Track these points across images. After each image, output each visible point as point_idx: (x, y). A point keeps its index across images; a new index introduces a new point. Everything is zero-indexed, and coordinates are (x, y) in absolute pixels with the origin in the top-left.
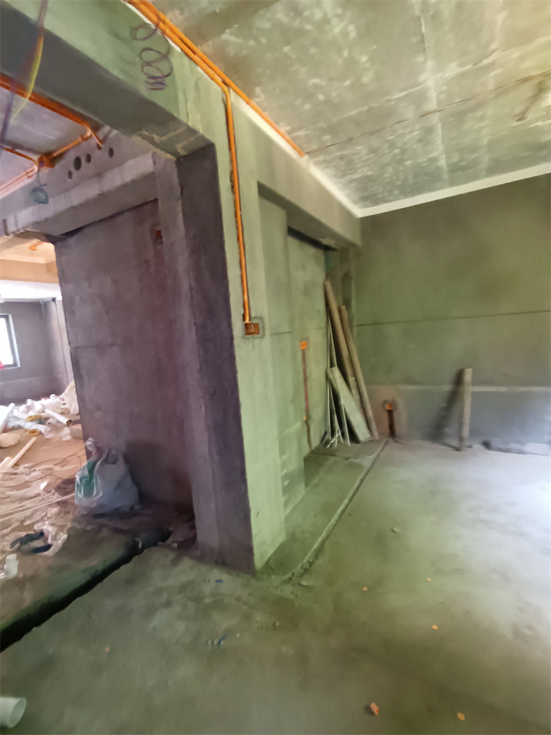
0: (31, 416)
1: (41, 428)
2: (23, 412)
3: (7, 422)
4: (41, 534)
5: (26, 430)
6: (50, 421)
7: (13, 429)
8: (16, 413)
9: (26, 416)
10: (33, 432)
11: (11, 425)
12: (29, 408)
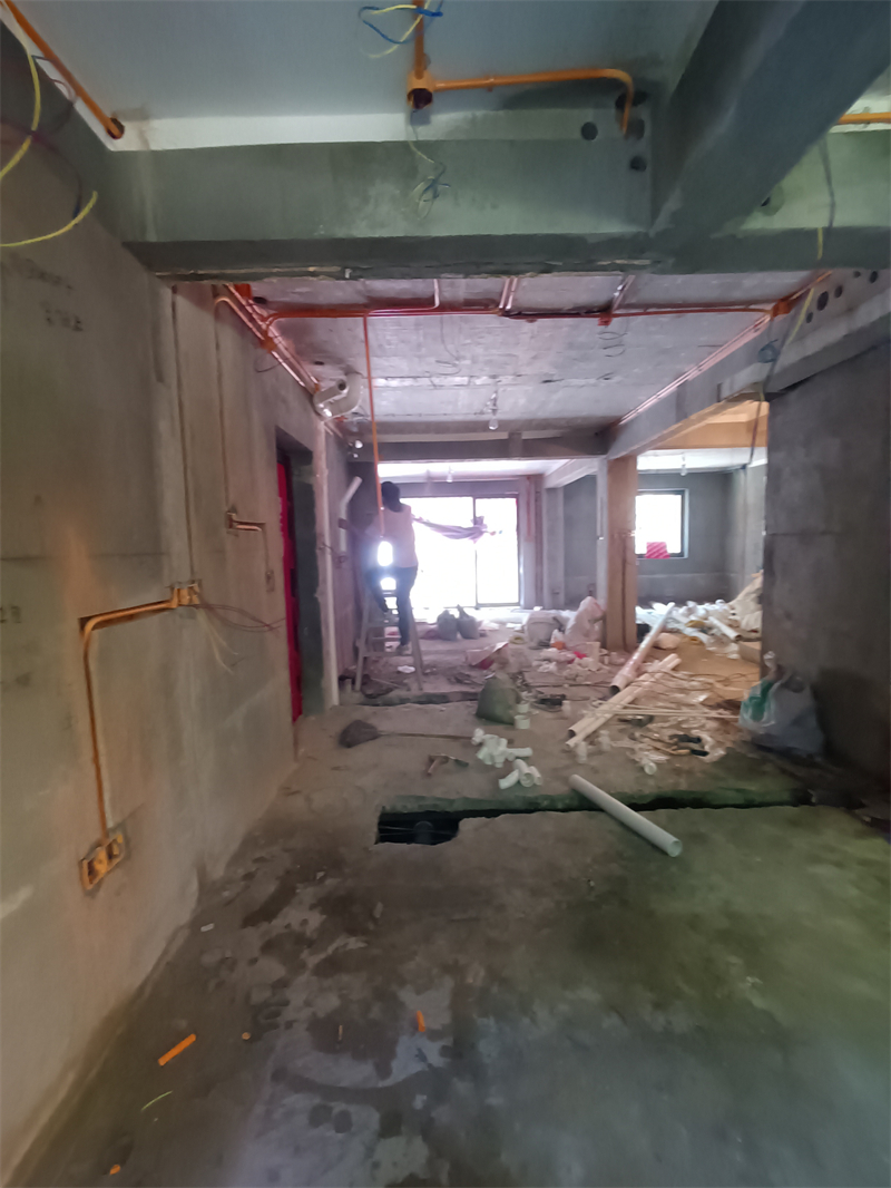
0: (692, 621)
1: (703, 637)
2: (683, 615)
3: (666, 622)
4: (699, 740)
5: (685, 636)
6: (714, 631)
7: (672, 631)
8: (675, 614)
9: (685, 620)
10: (694, 639)
11: (671, 626)
12: (691, 611)
